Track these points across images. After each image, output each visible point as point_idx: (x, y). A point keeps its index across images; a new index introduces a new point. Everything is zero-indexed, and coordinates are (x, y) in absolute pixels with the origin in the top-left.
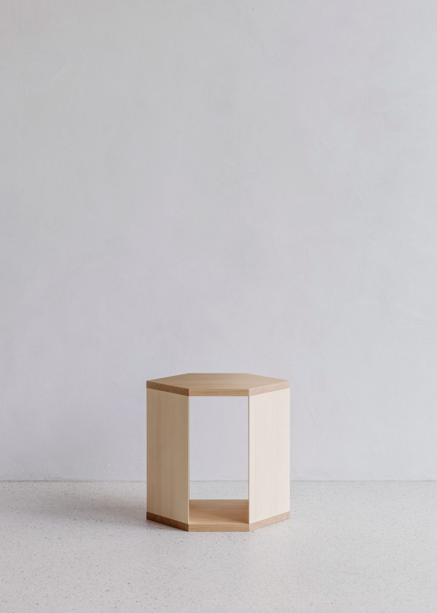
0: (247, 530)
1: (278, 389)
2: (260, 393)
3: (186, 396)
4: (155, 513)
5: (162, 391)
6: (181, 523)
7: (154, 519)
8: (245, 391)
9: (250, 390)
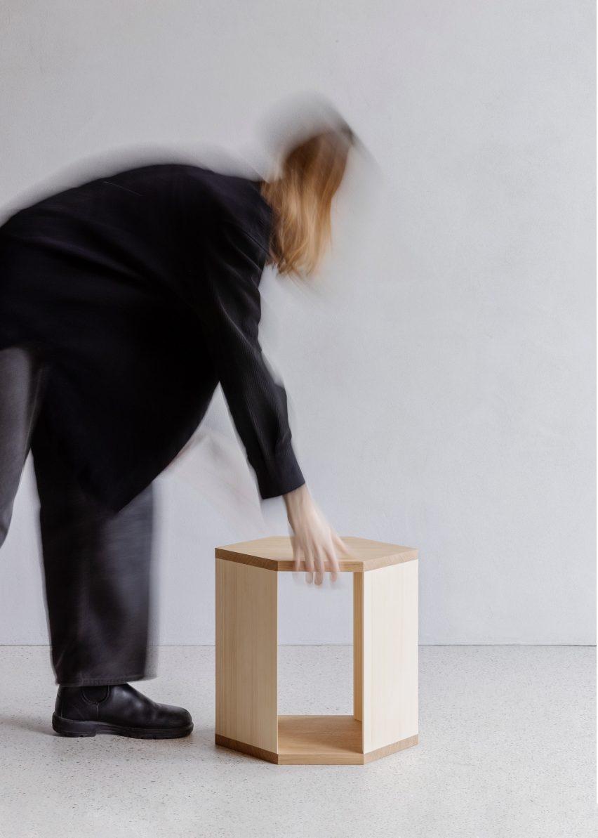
0: (362, 763)
1: (402, 561)
2: (378, 567)
3: (273, 572)
4: (228, 736)
5: (238, 564)
6: (267, 752)
7: (227, 744)
8: (358, 564)
9: (365, 563)
